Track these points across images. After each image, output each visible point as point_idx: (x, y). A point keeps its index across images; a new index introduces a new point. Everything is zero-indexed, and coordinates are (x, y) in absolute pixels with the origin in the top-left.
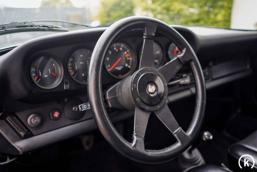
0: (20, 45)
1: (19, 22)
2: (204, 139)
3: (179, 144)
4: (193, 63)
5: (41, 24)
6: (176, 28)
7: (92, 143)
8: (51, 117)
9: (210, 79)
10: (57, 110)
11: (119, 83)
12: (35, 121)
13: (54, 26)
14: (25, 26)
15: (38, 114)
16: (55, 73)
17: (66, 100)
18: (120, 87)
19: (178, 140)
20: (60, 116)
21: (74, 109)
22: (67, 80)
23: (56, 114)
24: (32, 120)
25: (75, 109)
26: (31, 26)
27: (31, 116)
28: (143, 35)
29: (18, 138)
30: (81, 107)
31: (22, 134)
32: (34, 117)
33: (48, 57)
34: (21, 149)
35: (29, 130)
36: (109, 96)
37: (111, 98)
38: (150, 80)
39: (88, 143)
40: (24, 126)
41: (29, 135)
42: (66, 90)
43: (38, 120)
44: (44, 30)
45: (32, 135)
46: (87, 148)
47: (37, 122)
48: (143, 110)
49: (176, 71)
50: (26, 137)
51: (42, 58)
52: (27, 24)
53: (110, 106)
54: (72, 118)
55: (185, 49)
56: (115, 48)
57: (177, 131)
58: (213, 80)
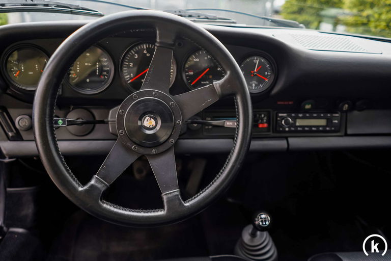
3: (163, 213)
19: (166, 206)
24: (21, 121)
29: (5, 137)
31: (10, 134)
32: (23, 119)
35: (18, 133)
36: (111, 118)
38: (149, 110)
43: (27, 123)
46: (138, 176)
47: (25, 125)
48: (127, 149)
49: (204, 105)
52: (35, 2)
54: (73, 133)
55: (228, 72)
56: (145, 52)
57: (170, 193)
58: (346, 135)
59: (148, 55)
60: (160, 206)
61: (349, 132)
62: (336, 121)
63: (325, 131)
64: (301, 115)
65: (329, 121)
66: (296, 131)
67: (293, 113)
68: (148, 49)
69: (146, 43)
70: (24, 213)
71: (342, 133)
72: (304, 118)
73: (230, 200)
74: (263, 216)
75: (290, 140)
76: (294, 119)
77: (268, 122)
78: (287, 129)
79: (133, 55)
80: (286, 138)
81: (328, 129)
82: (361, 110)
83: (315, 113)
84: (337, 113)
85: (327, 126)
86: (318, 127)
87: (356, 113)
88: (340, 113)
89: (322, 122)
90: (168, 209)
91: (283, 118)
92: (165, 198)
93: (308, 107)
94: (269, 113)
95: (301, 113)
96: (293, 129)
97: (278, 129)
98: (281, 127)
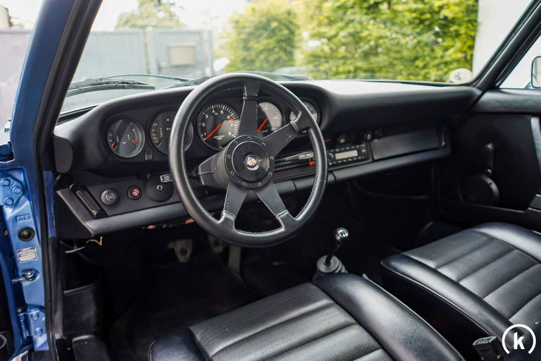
0: (101, 105)
1: (94, 78)
2: (338, 238)
3: (282, 230)
4: (312, 131)
5: (120, 79)
6: (286, 86)
7: (189, 252)
8: (130, 196)
9: (371, 160)
10: (136, 187)
11: (216, 155)
12: (110, 198)
13: (136, 81)
14: (101, 84)
15: (112, 190)
16: (134, 139)
17: (148, 176)
18: (216, 160)
19: (283, 225)
20: (140, 195)
21: (158, 188)
22: (149, 149)
23: (136, 192)
24: (106, 197)
25: (160, 188)
26: (107, 83)
27: (105, 192)
28: (242, 96)
29: (90, 217)
30: (163, 178)
31: (95, 213)
32: (108, 194)
33: (128, 120)
34: (93, 230)
35: (102, 209)
36: (202, 171)
37: (203, 173)
38: (249, 151)
39: (184, 252)
40: (97, 203)
41: (102, 215)
42: (147, 161)
43: (113, 196)
44: (124, 88)
45: (106, 216)
46: (182, 259)
47: (112, 199)
48: (239, 186)
49: (287, 142)
50: (99, 216)
51: (120, 121)
52: (103, 81)
53: (203, 184)
54: (156, 199)
55: (300, 112)
56: (214, 112)
57: (282, 214)
58: (374, 161)
59: (216, 114)
60: (279, 226)
61: (376, 158)
62: (364, 151)
63: (358, 161)
64: (338, 150)
65: (359, 151)
66: (338, 165)
67: (332, 148)
68: (216, 109)
69: (213, 104)
70: (85, 316)
72: (340, 152)
73: (276, 264)
74: (341, 231)
75: (334, 173)
76: (334, 153)
79: (204, 116)
80: (332, 172)
81: (360, 158)
82: (379, 138)
83: (347, 146)
84: (363, 144)
85: (359, 155)
86: (352, 158)
87: (376, 141)
88: (365, 143)
89: (354, 153)
90: (285, 226)
92: (279, 219)
93: (342, 141)
95: (337, 148)
96: (334, 163)
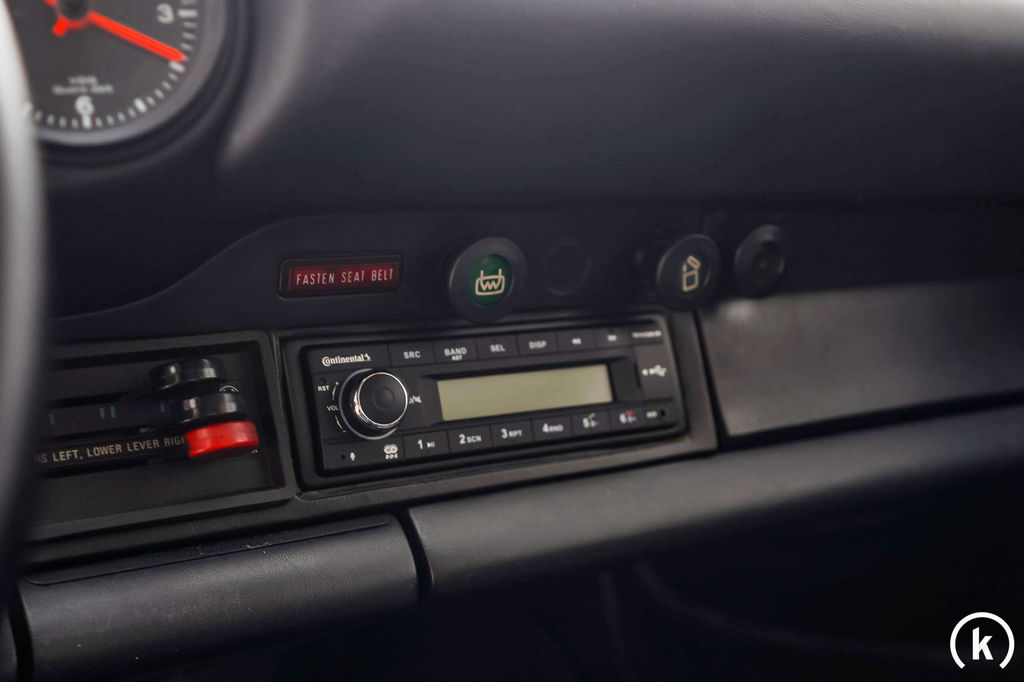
9: (703, 438)
58: (729, 445)
61: (738, 423)
62: (659, 371)
65: (623, 373)
66: (451, 459)
67: (411, 343)
71: (705, 439)
77: (256, 410)
78: (391, 451)
80: (399, 514)
81: (625, 418)
83: (537, 334)
84: (650, 325)
85: (618, 402)
86: (570, 416)
87: (740, 310)
88: (661, 320)
89: (591, 386)
91: (348, 380)
93: (489, 284)
94: (252, 351)
95: (455, 341)
96: (425, 444)
97: (330, 462)
98: (351, 441)
